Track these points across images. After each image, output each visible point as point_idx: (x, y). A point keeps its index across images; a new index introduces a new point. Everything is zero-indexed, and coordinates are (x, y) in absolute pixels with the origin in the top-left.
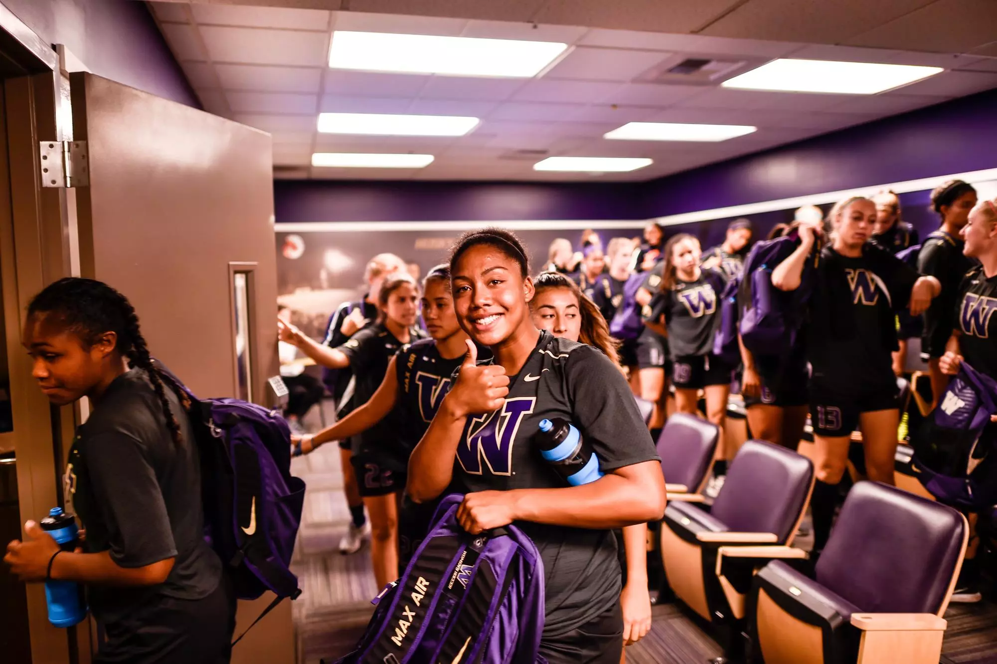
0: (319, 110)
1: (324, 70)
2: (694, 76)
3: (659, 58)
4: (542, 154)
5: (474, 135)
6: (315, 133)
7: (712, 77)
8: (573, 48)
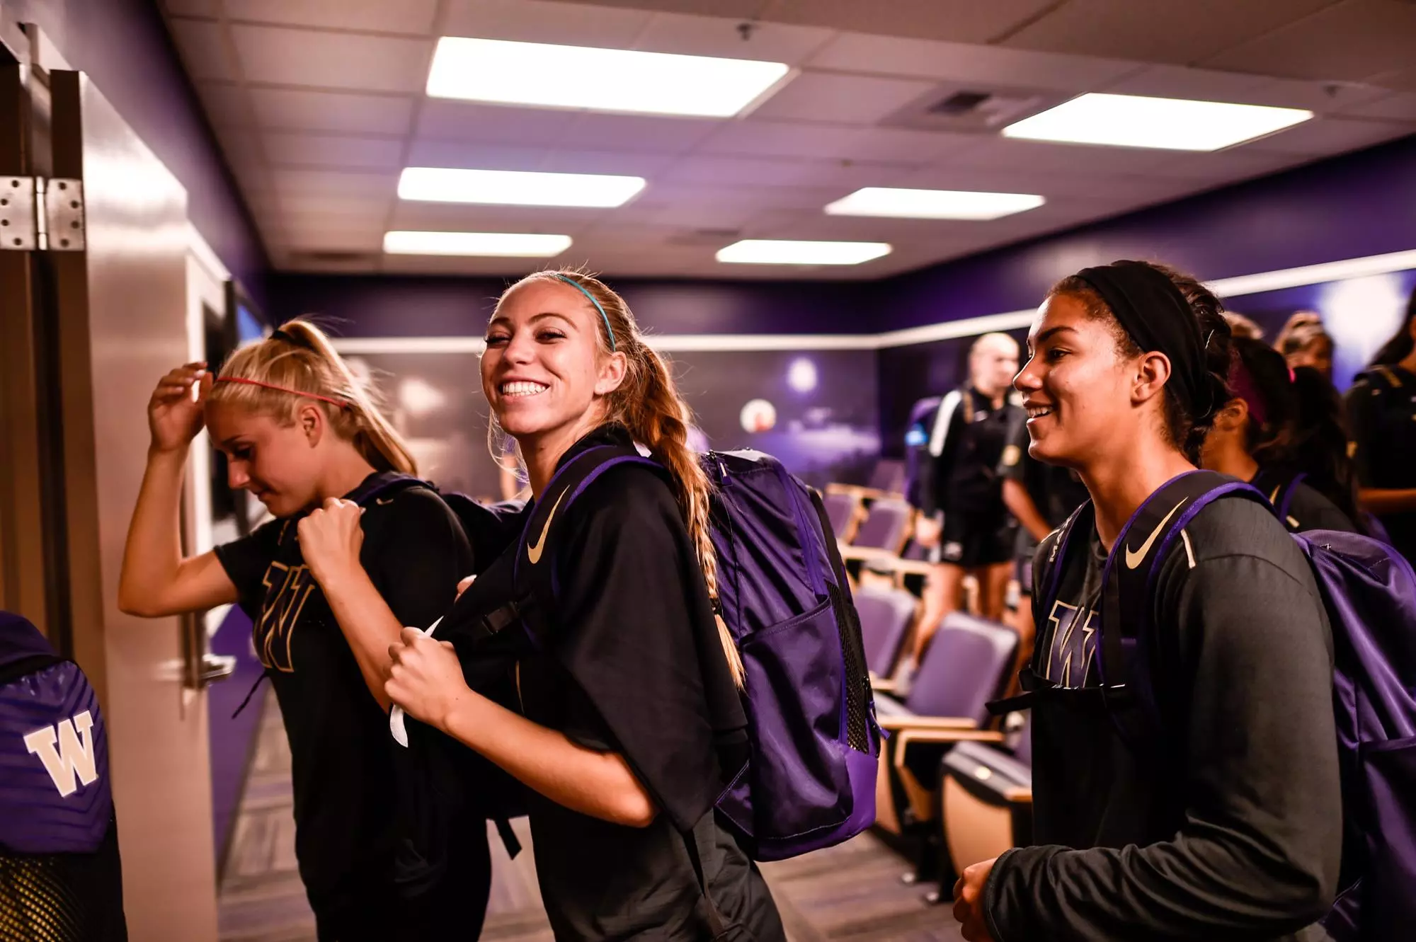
0: (405, 162)
1: (418, 99)
2: (966, 119)
3: (920, 89)
4: (731, 236)
5: (636, 205)
6: (395, 201)
7: (992, 120)
8: (796, 73)
